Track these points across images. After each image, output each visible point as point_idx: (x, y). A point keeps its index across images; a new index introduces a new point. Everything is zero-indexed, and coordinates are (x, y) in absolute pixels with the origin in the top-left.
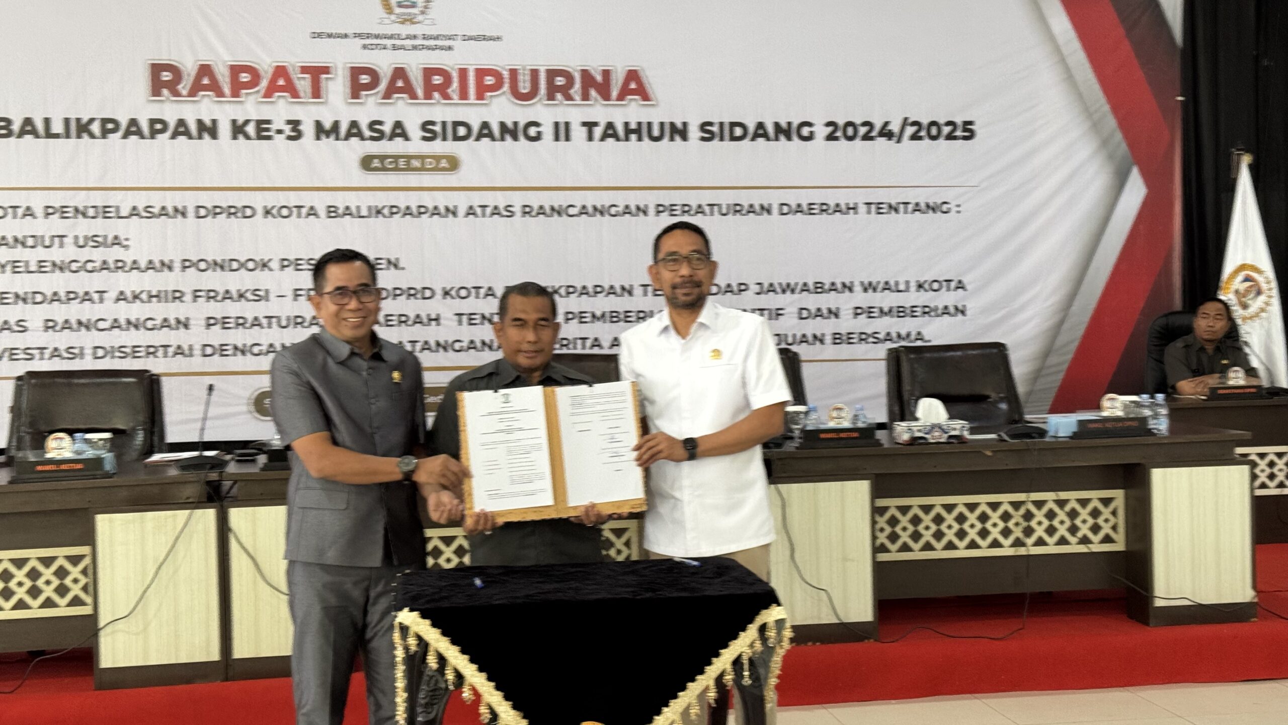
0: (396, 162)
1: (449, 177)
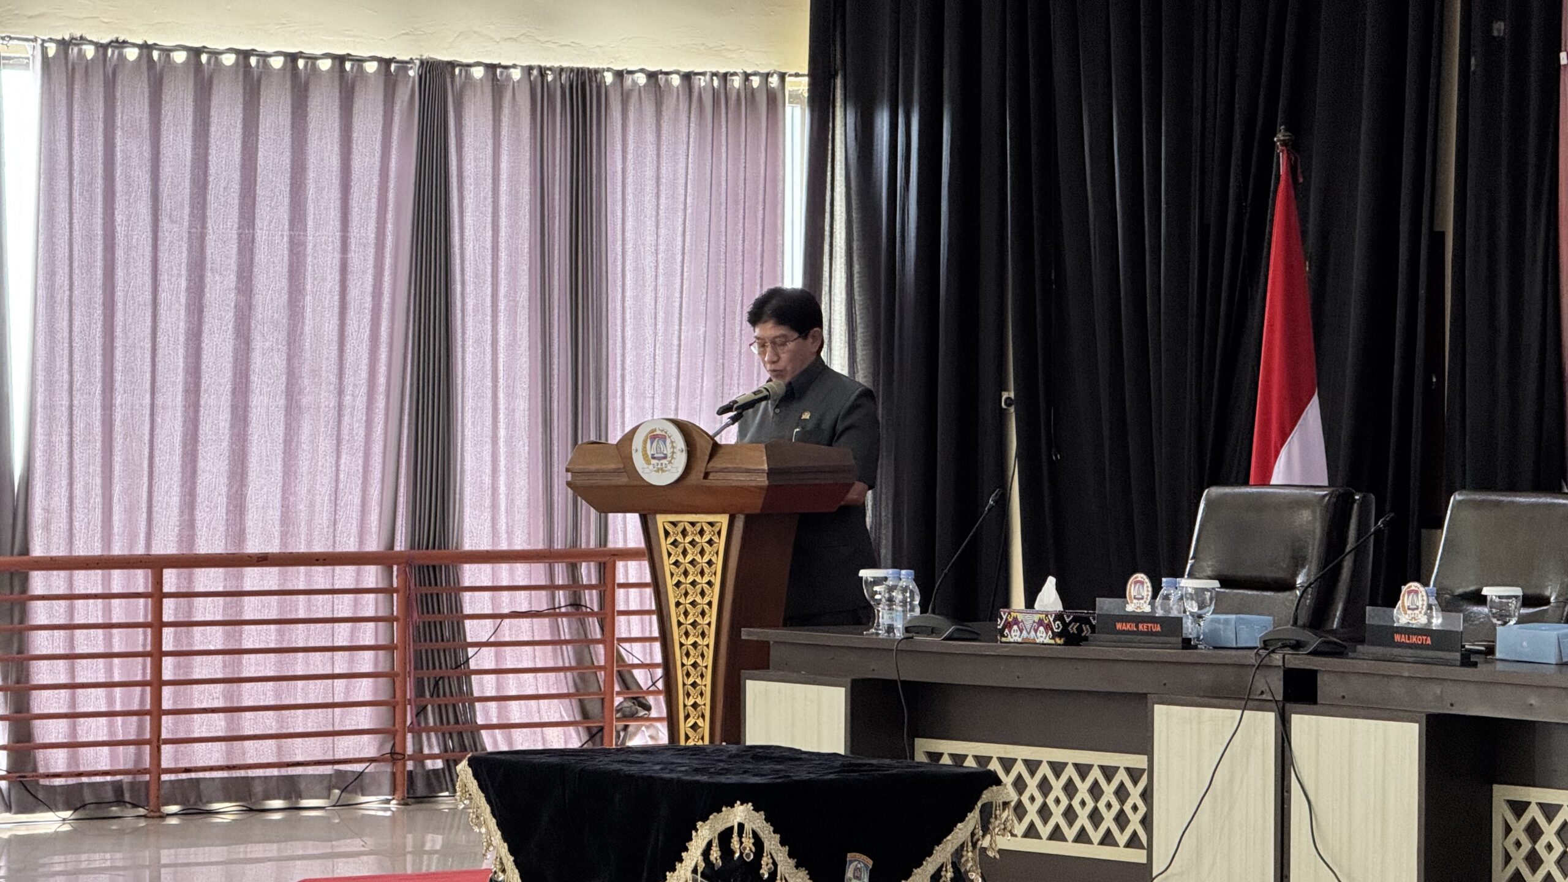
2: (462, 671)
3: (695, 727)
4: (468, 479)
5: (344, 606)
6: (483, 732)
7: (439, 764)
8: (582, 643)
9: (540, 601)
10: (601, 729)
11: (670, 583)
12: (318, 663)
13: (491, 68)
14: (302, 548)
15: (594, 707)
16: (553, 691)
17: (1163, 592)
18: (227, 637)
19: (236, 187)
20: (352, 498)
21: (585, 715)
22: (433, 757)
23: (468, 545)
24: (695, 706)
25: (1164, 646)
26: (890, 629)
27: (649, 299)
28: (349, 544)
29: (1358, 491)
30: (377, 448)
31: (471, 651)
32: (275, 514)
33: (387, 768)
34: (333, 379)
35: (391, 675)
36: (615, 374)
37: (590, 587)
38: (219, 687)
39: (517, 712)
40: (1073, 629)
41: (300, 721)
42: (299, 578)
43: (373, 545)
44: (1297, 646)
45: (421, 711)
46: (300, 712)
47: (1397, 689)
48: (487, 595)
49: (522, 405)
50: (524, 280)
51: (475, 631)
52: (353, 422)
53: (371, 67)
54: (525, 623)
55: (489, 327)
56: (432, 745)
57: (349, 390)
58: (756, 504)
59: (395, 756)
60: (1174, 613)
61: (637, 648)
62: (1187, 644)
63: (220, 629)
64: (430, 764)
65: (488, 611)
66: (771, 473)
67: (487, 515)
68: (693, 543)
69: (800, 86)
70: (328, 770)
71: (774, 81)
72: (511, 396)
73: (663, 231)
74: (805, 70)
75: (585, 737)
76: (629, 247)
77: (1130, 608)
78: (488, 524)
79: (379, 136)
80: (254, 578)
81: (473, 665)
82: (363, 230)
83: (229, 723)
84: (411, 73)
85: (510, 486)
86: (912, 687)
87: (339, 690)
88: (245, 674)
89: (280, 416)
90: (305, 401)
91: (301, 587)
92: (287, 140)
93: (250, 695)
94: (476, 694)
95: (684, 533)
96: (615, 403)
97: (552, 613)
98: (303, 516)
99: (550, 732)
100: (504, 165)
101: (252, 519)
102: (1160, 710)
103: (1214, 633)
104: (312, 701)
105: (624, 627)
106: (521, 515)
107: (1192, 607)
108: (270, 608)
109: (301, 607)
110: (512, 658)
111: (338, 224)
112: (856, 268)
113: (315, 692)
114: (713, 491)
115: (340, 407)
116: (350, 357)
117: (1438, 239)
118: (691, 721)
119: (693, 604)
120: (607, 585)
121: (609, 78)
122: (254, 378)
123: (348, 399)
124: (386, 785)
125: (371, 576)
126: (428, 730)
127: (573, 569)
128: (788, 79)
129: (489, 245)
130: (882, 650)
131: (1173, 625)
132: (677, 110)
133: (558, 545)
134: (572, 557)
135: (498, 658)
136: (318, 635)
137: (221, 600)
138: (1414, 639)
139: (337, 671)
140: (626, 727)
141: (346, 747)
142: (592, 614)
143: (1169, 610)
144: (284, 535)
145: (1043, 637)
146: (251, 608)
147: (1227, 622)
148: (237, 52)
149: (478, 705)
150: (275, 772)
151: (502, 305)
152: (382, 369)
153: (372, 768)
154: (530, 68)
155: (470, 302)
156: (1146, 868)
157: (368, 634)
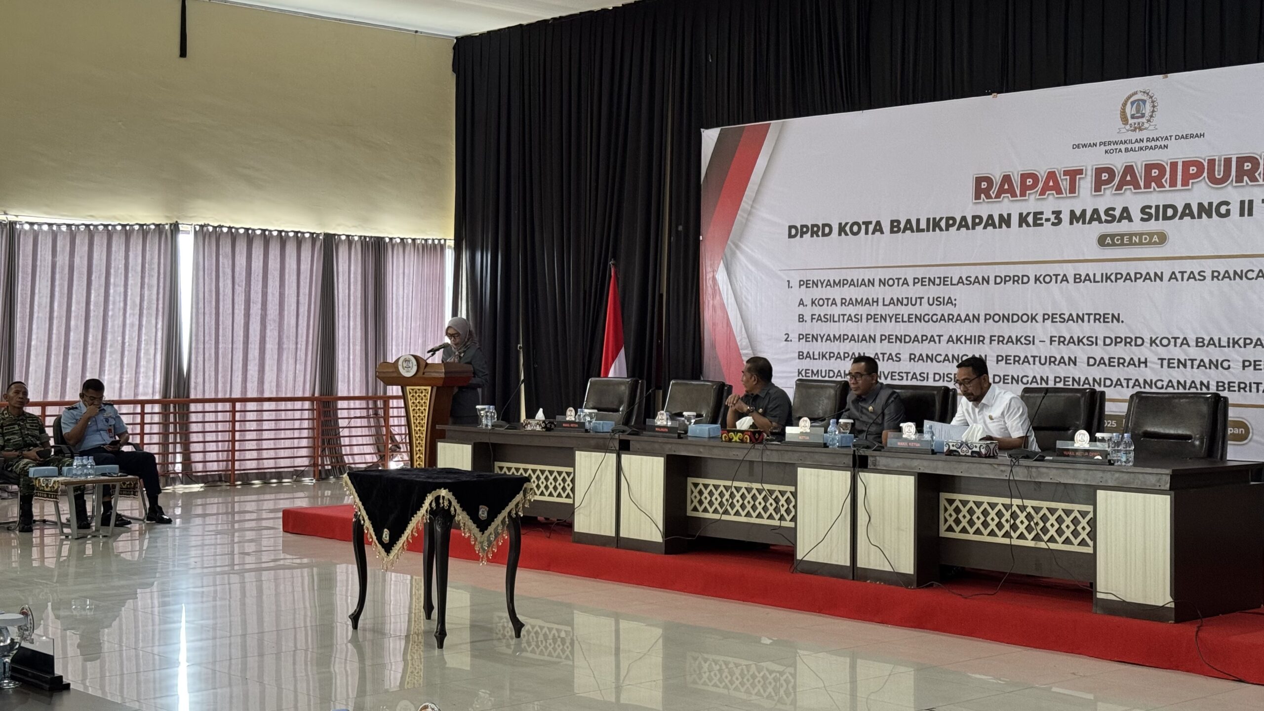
0: (1122, 240)
1: (1160, 249)
2: (338, 437)
3: (419, 457)
4: (340, 372)
5: (298, 415)
6: (345, 457)
7: (330, 467)
8: (378, 427)
9: (364, 413)
10: (384, 456)
11: (411, 409)
12: (289, 434)
13: (348, 236)
14: (283, 396)
15: (382, 448)
16: (368, 443)
17: (579, 413)
18: (257, 425)
19: (261, 275)
20: (300, 379)
21: (379, 451)
22: (327, 465)
23: (340, 395)
24: (419, 450)
25: (578, 432)
26: (487, 425)
27: (401, 312)
28: (299, 394)
29: (641, 379)
30: (309, 363)
31: (341, 430)
32: (274, 384)
33: (312, 469)
34: (294, 339)
35: (313, 438)
36: (389, 338)
37: (381, 408)
38: (255, 442)
39: (356, 450)
40: (548, 426)
41: (282, 453)
42: (282, 405)
43: (307, 395)
44: (623, 432)
45: (323, 450)
46: (282, 450)
47: (657, 446)
48: (346, 411)
49: (358, 348)
50: (359, 307)
51: (341, 423)
52: (301, 354)
53: (307, 235)
54: (359, 420)
55: (347, 322)
56: (327, 461)
57: (299, 343)
58: (440, 383)
59: (315, 465)
60: (582, 421)
61: (396, 428)
62: (587, 431)
63: (255, 423)
64: (326, 467)
65: (347, 416)
66: (446, 373)
67: (346, 385)
68: (419, 396)
69: (451, 243)
70: (292, 469)
71: (442, 242)
72: (354, 345)
73: (406, 291)
74: (453, 238)
75: (379, 458)
76: (394, 296)
77: (568, 419)
78: (346, 388)
79: (310, 258)
80: (267, 405)
81: (341, 434)
82: (304, 290)
83: (258, 454)
84: (321, 237)
85: (354, 375)
86: (495, 446)
87: (296, 443)
88: (264, 438)
89: (276, 351)
90: (285, 346)
91: (283, 408)
92: (279, 260)
93: (265, 444)
94: (342, 444)
95: (416, 393)
96: (389, 347)
97: (368, 417)
98: (284, 385)
99: (368, 457)
100: (352, 268)
101: (266, 386)
102: (578, 454)
103: (595, 427)
104: (287, 446)
105: (392, 421)
106: (358, 385)
107: (588, 419)
108: (273, 415)
109: (283, 415)
110: (354, 432)
111: (296, 288)
112: (470, 303)
113: (288, 443)
114: (425, 379)
115: (296, 348)
116: (300, 331)
117: (661, 296)
118: (418, 456)
119: (419, 416)
120: (386, 408)
121: (387, 240)
122: (267, 339)
123: (299, 346)
124: (312, 474)
125: (307, 405)
126: (326, 456)
127: (375, 403)
128: (447, 241)
129: (347, 294)
130: (485, 432)
131: (582, 425)
132: (410, 251)
133: (370, 394)
134: (375, 398)
135: (350, 432)
136: (289, 424)
137: (255, 413)
138: (662, 430)
139: (295, 436)
140: (392, 455)
141: (298, 462)
142: (382, 417)
143: (580, 419)
144: (277, 392)
145: (538, 428)
146: (266, 415)
147: (600, 424)
148: (262, 230)
149: (343, 448)
150: (274, 470)
151: (351, 315)
152: (311, 336)
153: (307, 469)
154: (360, 237)
155: (341, 314)
156: (573, 504)
157: (306, 424)
